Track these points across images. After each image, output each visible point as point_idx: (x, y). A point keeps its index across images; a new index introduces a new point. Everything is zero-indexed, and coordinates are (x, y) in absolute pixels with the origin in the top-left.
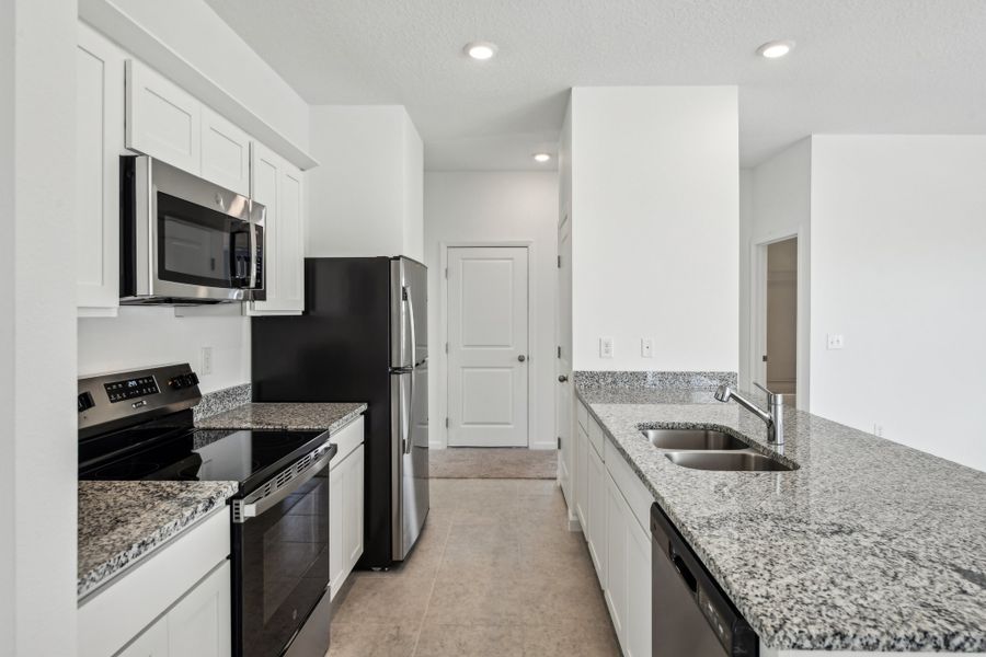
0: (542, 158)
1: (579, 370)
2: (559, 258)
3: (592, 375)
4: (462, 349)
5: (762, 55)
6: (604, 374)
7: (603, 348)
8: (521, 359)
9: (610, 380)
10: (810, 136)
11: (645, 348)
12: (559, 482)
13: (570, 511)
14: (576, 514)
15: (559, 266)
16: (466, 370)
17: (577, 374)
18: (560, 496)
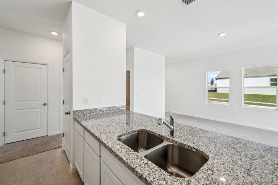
0: (55, 34)
1: (76, 110)
2: (63, 68)
3: (81, 111)
4: (13, 102)
5: (137, 15)
6: (86, 110)
7: (85, 101)
8: (45, 105)
9: (88, 112)
10: (133, 47)
11: (100, 100)
12: (63, 148)
13: (71, 165)
14: (74, 165)
15: (63, 71)
16: (15, 111)
17: (74, 112)
18: (64, 155)
